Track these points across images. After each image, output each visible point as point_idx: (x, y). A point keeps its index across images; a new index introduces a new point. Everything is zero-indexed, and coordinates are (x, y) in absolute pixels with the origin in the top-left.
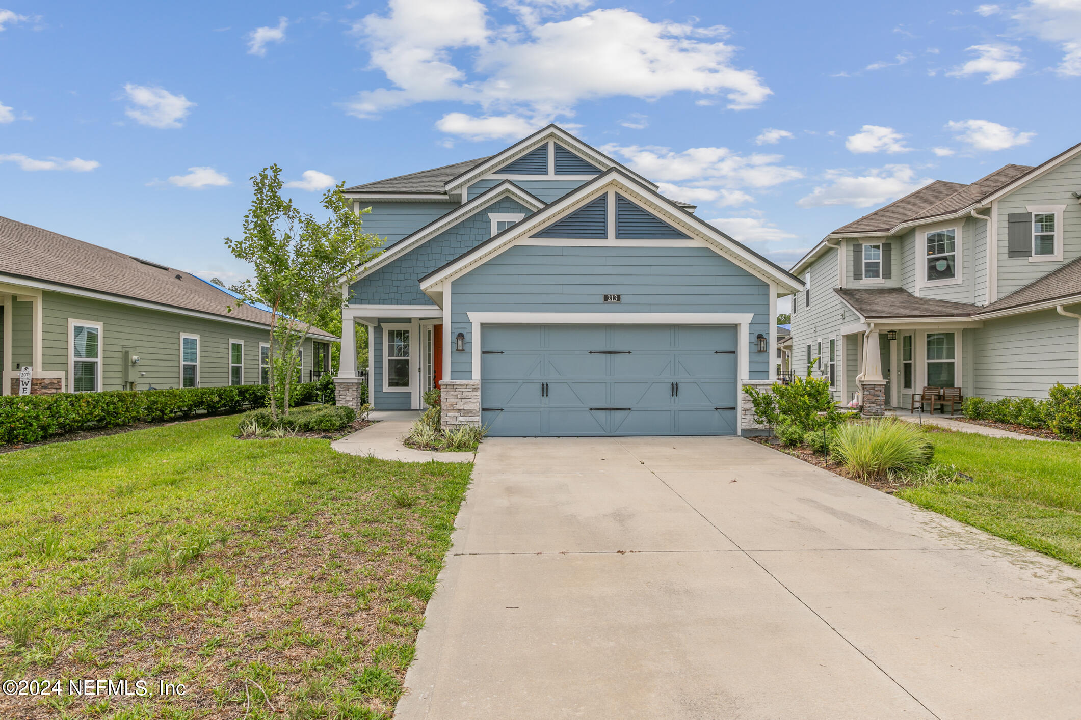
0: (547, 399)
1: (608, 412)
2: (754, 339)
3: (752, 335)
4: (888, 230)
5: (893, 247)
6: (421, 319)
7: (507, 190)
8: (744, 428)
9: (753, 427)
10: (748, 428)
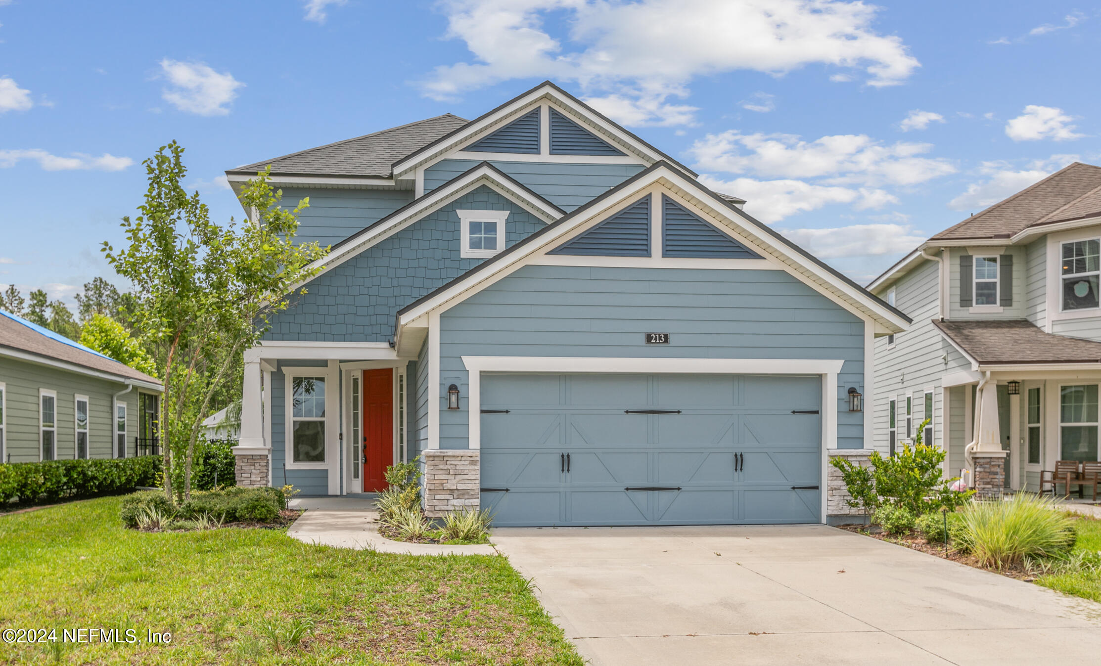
0: (568, 475)
1: (650, 492)
2: (845, 395)
3: (842, 389)
4: (1008, 236)
5: (1015, 260)
6: (341, 361)
7: (485, 177)
8: (830, 513)
9: (842, 512)
10: (836, 513)
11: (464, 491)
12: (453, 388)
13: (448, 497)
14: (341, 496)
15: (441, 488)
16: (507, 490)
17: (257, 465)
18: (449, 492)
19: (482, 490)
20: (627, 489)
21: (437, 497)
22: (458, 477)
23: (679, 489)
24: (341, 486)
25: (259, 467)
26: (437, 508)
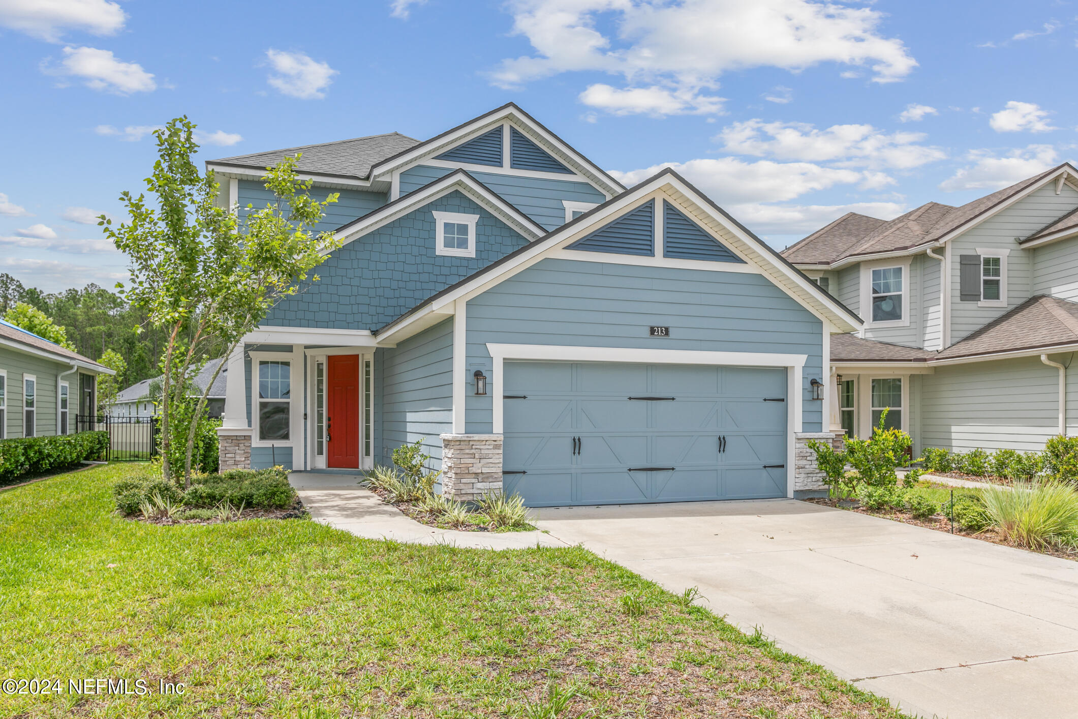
0: (579, 457)
1: (649, 472)
2: (808, 385)
3: (806, 380)
7: (459, 183)
8: (798, 488)
9: (807, 488)
10: (802, 488)
11: (488, 475)
12: (478, 375)
13: (473, 481)
14: (305, 471)
15: (467, 472)
16: (524, 472)
17: (241, 445)
18: (474, 475)
19: (504, 473)
20: (630, 470)
21: (463, 481)
22: (483, 461)
23: (673, 469)
24: (305, 463)
25: (244, 448)
26: (463, 492)
